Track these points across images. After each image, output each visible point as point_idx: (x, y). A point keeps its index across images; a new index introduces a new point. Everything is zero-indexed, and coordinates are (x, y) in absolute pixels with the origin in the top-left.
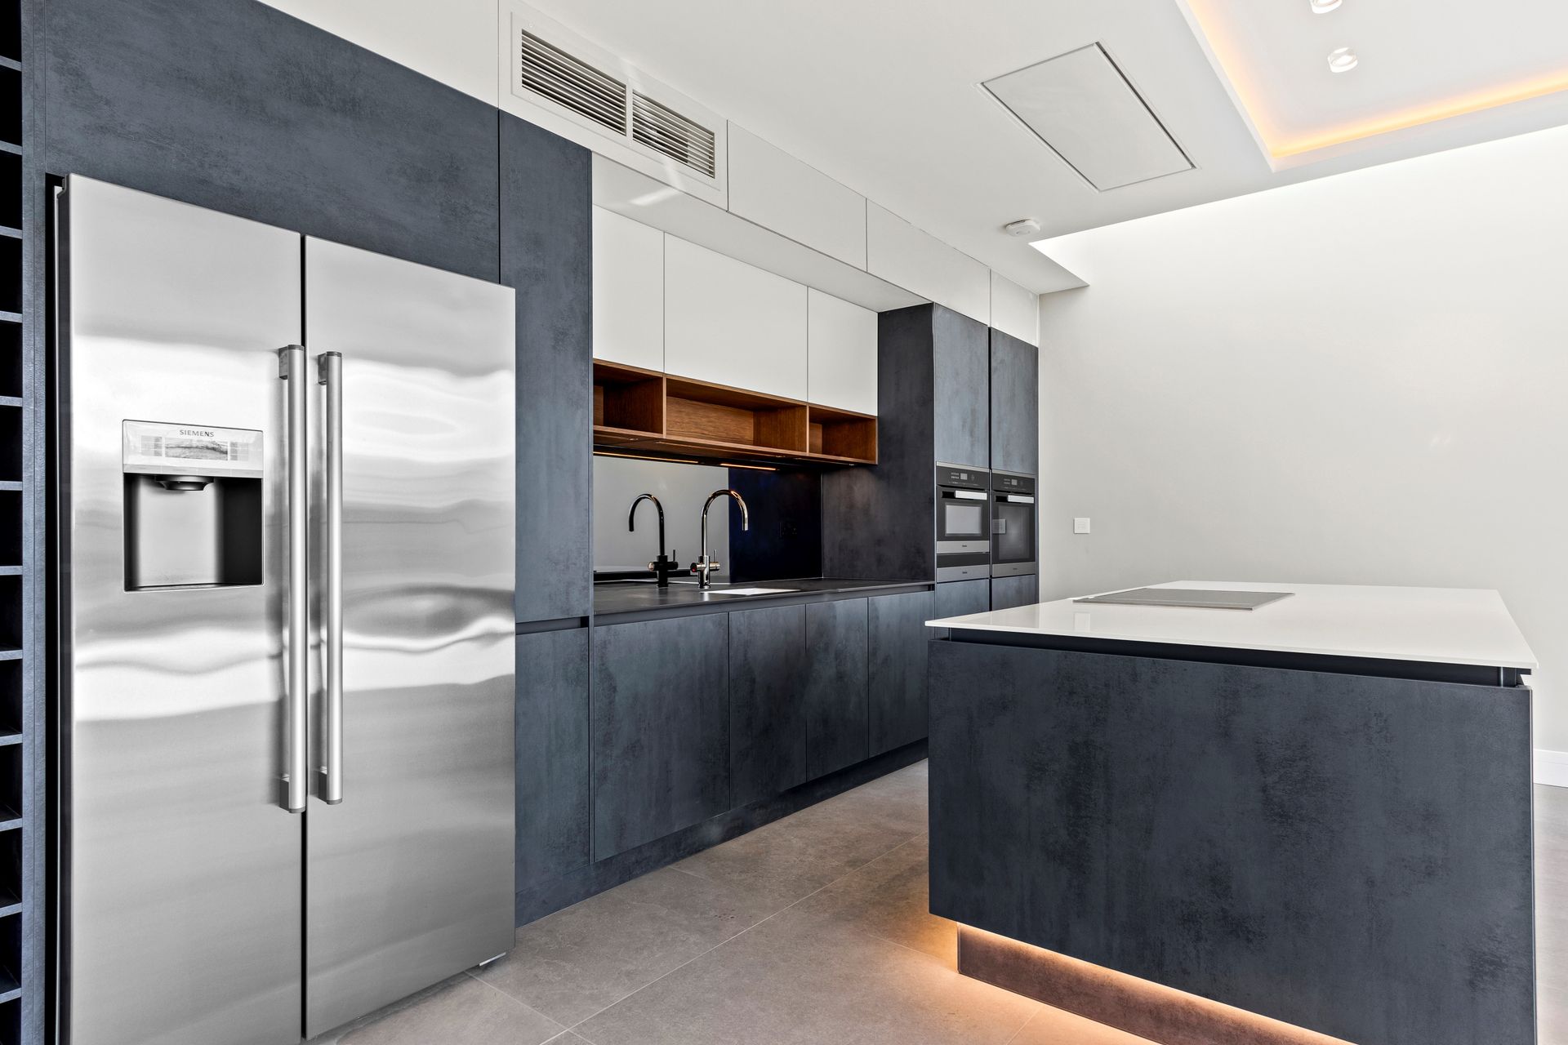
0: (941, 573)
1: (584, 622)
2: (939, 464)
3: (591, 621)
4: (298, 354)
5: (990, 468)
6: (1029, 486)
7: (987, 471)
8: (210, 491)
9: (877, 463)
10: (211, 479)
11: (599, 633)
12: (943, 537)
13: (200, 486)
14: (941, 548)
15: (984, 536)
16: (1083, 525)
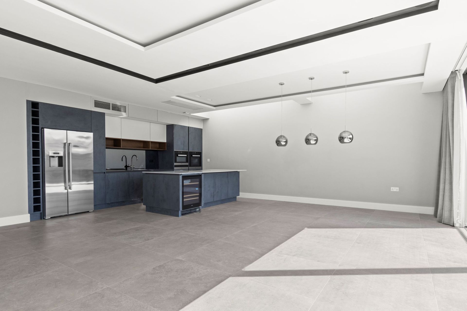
0: (175, 168)
1: (105, 173)
2: (175, 150)
3: (106, 173)
4: (66, 143)
5: (189, 151)
6: (200, 153)
7: (188, 151)
8: (57, 157)
9: (166, 150)
10: (57, 156)
11: (107, 174)
12: (176, 162)
13: (56, 157)
14: (175, 164)
15: (187, 162)
16: (209, 160)
